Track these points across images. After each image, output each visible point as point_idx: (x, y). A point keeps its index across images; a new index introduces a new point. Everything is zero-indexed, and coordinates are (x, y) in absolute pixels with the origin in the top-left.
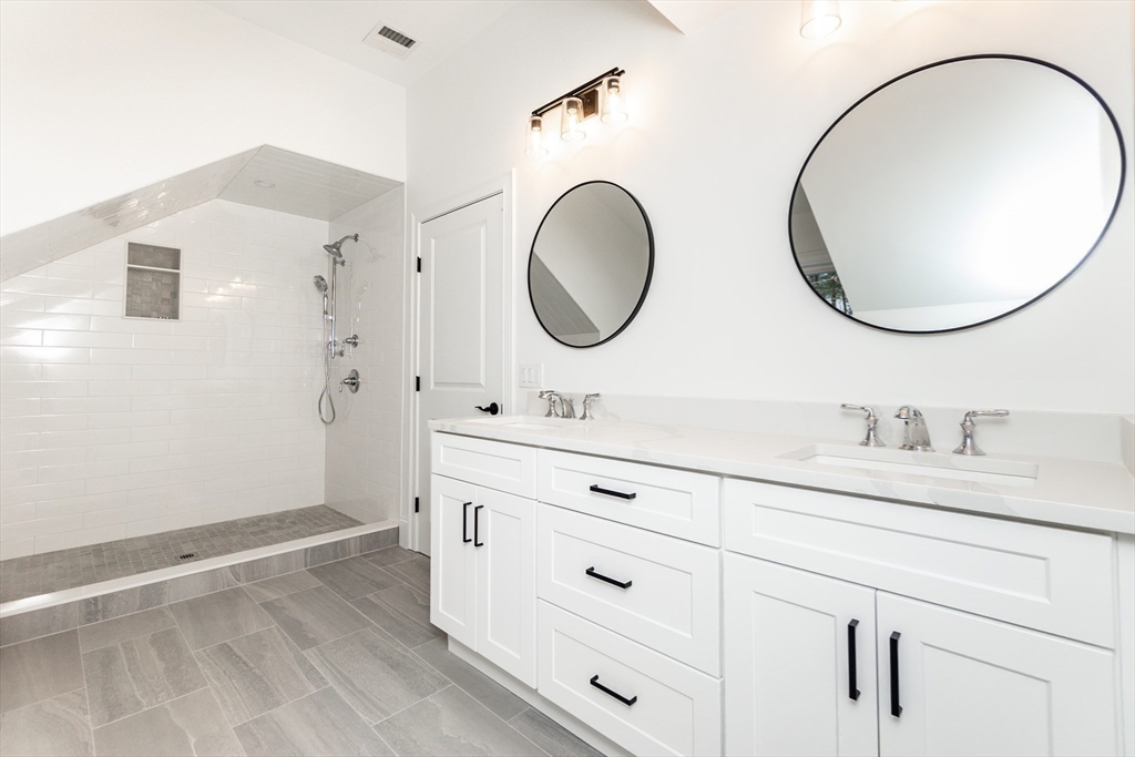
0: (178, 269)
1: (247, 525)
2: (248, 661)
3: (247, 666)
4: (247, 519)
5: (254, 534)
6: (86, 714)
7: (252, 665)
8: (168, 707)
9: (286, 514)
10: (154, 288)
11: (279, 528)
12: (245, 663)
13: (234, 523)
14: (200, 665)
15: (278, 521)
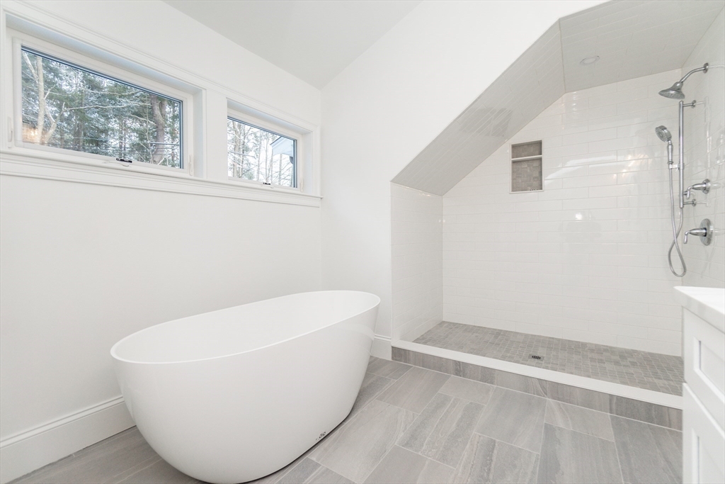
0: (541, 154)
1: (592, 351)
2: (492, 471)
3: (488, 474)
4: (596, 345)
5: (592, 360)
6: (403, 431)
7: (491, 477)
8: (427, 463)
9: (632, 353)
10: (529, 171)
11: (617, 363)
12: (489, 470)
13: (584, 345)
14: (468, 446)
15: (620, 356)
